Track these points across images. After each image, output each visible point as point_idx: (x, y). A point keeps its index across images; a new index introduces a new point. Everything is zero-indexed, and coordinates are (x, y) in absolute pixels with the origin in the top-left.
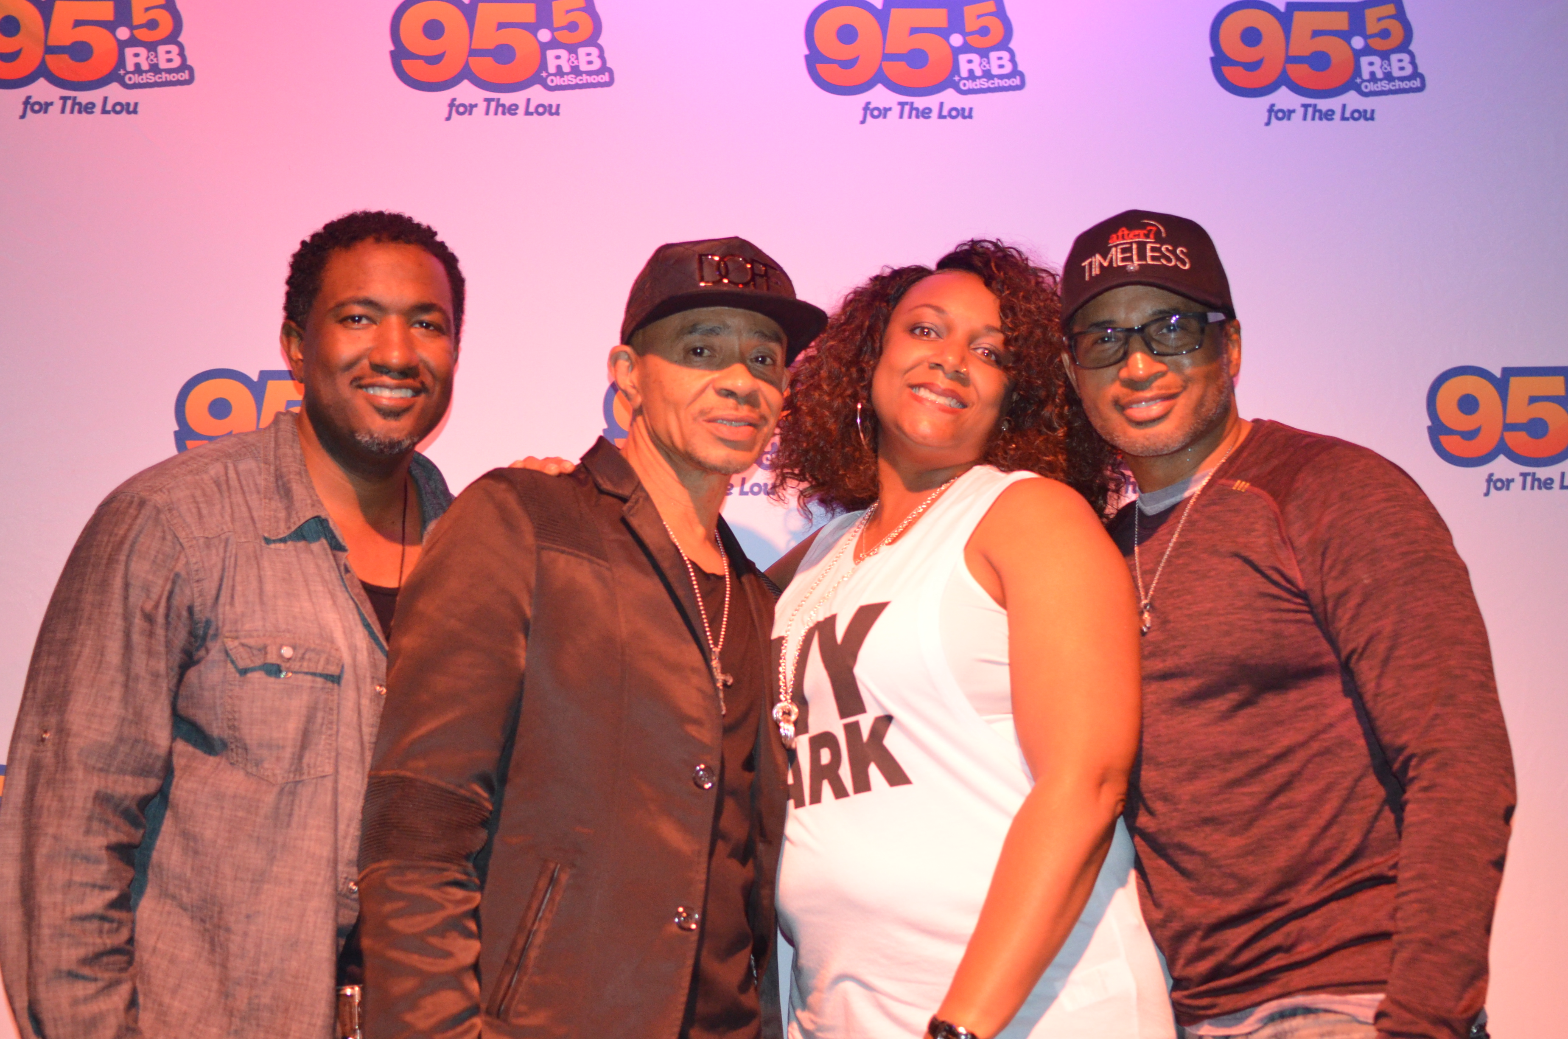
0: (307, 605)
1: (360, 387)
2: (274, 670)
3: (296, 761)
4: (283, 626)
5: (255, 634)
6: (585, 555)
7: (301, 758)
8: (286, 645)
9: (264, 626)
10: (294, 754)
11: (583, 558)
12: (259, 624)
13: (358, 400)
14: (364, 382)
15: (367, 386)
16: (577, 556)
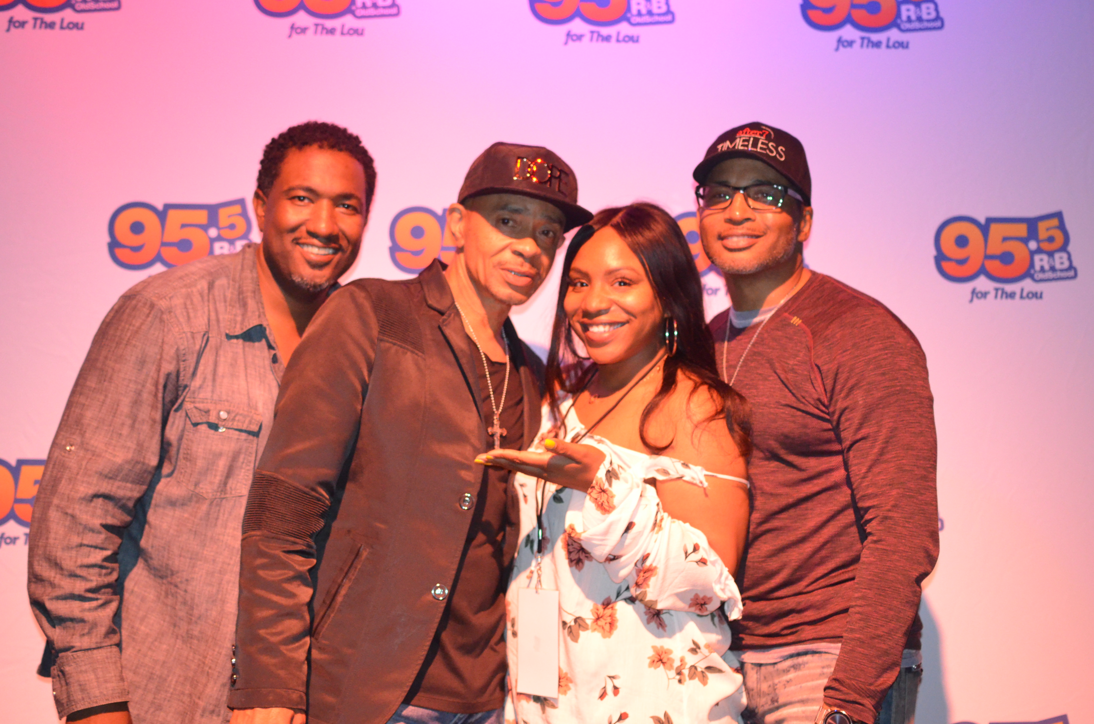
0: (243, 383)
1: (298, 244)
2: (214, 427)
3: (222, 485)
4: (224, 397)
5: (205, 401)
6: (409, 348)
7: (225, 484)
8: (223, 410)
9: (212, 396)
10: (221, 481)
11: (408, 349)
12: (209, 395)
13: (297, 252)
14: (301, 241)
15: (304, 244)
16: (404, 348)
